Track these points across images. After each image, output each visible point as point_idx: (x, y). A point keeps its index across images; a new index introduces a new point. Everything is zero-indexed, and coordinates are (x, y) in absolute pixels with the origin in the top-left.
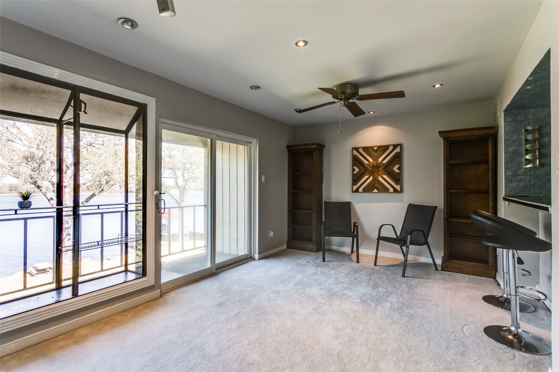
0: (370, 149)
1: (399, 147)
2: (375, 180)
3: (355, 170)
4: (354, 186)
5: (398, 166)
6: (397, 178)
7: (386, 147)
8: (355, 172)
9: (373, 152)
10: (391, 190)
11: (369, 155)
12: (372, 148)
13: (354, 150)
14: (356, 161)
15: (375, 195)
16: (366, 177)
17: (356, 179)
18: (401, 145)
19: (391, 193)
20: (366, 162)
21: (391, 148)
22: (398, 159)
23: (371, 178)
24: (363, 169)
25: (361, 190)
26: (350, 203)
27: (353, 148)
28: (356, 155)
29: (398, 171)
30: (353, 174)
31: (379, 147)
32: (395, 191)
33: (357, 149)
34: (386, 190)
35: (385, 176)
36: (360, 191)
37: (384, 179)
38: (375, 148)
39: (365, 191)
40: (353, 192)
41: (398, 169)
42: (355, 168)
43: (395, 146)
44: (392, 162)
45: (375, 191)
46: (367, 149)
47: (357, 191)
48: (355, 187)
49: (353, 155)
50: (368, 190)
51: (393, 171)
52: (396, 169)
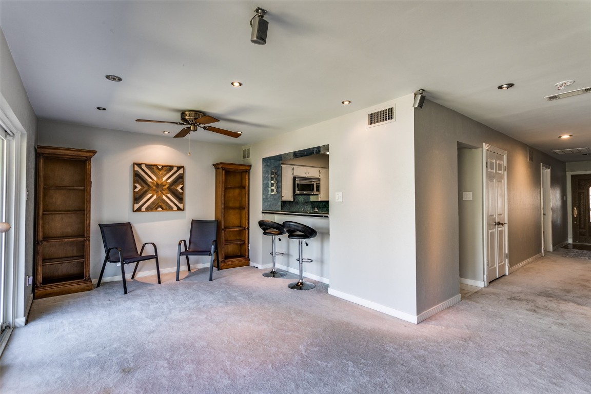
0: (154, 167)
1: (182, 169)
2: (159, 198)
3: (137, 187)
4: (135, 205)
5: (181, 186)
6: (180, 197)
7: (171, 168)
8: (137, 190)
9: (157, 171)
10: (175, 208)
11: (153, 172)
12: (156, 166)
13: (135, 165)
14: (137, 177)
15: (159, 213)
16: (150, 195)
17: (137, 198)
18: (184, 167)
19: (175, 211)
20: (150, 180)
21: (175, 169)
22: (181, 179)
23: (155, 197)
24: (146, 188)
25: (143, 209)
26: (130, 223)
27: (135, 164)
28: (137, 171)
29: (181, 191)
31: (164, 166)
32: (179, 209)
33: (139, 165)
34: (171, 209)
35: (169, 195)
36: (142, 210)
37: (168, 198)
38: (160, 167)
39: (148, 209)
40: (134, 211)
41: (181, 189)
42: (137, 185)
43: (179, 168)
44: (175, 182)
45: (160, 209)
46: (149, 166)
47: (139, 210)
48: (137, 206)
49: (134, 171)
50: (152, 208)
51: (177, 190)
52: (179, 188)
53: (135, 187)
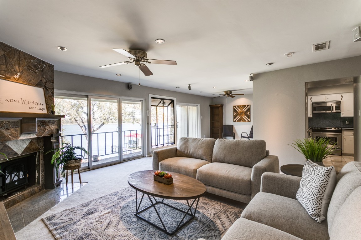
1: (249, 106)
2: (241, 117)
5: (249, 112)
6: (249, 117)
7: (245, 106)
8: (234, 115)
9: (240, 107)
12: (240, 106)
14: (235, 111)
15: (241, 123)
16: (238, 116)
17: (235, 117)
18: (250, 105)
20: (238, 111)
21: (247, 106)
22: (249, 110)
24: (237, 113)
25: (236, 121)
26: (232, 126)
27: (234, 106)
29: (249, 114)
31: (243, 106)
32: (248, 121)
33: (235, 106)
34: (245, 121)
35: (245, 116)
37: (244, 117)
39: (238, 121)
41: (249, 113)
42: (234, 113)
43: (248, 106)
44: (247, 111)
45: (242, 121)
46: (238, 106)
47: (235, 121)
48: (234, 120)
49: (234, 108)
50: (239, 121)
51: (247, 114)
52: (248, 113)
53: (234, 114)
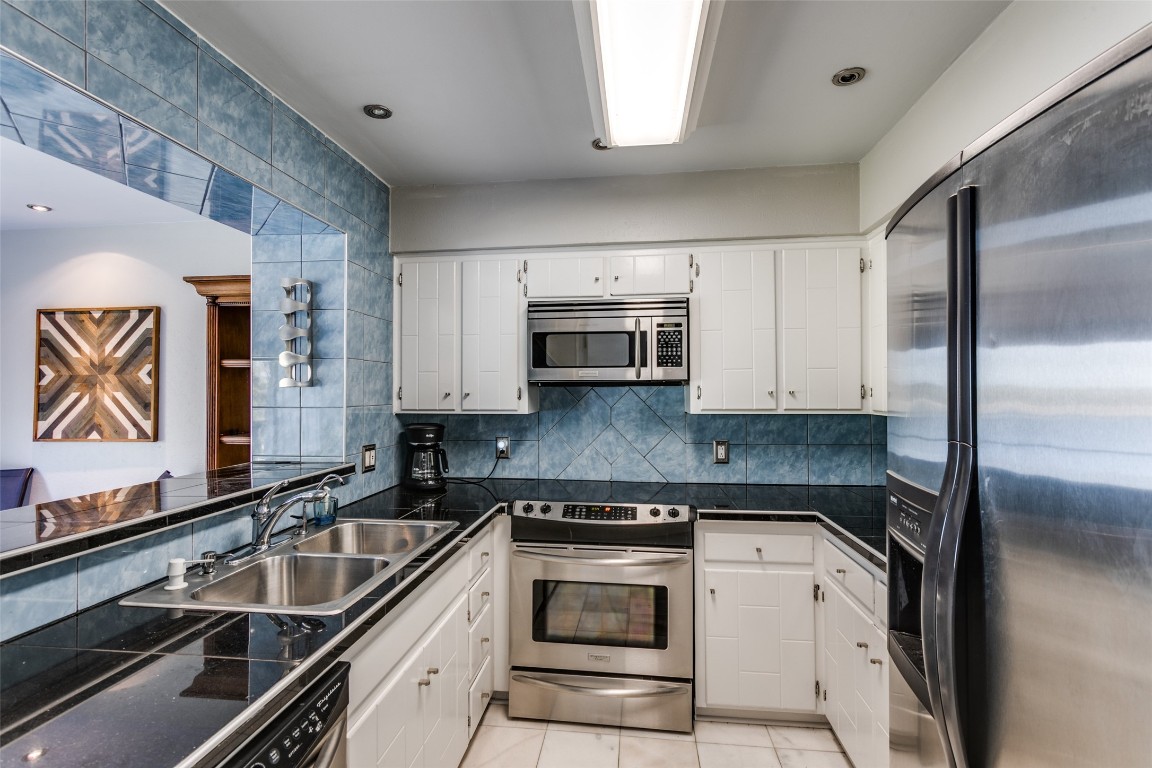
0: (83, 317)
1: (153, 317)
2: (94, 402)
3: (44, 375)
4: (40, 423)
5: (149, 368)
6: (148, 402)
7: (124, 313)
8: (44, 382)
9: (91, 327)
10: (133, 433)
11: (82, 331)
12: (88, 311)
13: (42, 316)
14: (47, 348)
15: (93, 447)
16: (74, 396)
17: (45, 403)
18: (158, 311)
19: (132, 440)
20: (74, 353)
21: (134, 316)
22: (150, 346)
23: (85, 401)
24: (65, 373)
25: (57, 433)
26: (31, 472)
27: (40, 312)
28: (47, 331)
29: (149, 381)
30: (38, 387)
31: (106, 312)
32: (143, 435)
33: (50, 314)
34: (120, 434)
35: (119, 395)
36: (54, 437)
38: (97, 315)
39: (66, 436)
40: (36, 439)
41: (149, 374)
42: (45, 368)
43: (144, 312)
44: (134, 356)
45: (94, 435)
46: (73, 314)
47: (48, 435)
48: (43, 426)
49: (39, 332)
50: (85, 428)
51: (139, 380)
52: (145, 375)
53: (40, 375)
